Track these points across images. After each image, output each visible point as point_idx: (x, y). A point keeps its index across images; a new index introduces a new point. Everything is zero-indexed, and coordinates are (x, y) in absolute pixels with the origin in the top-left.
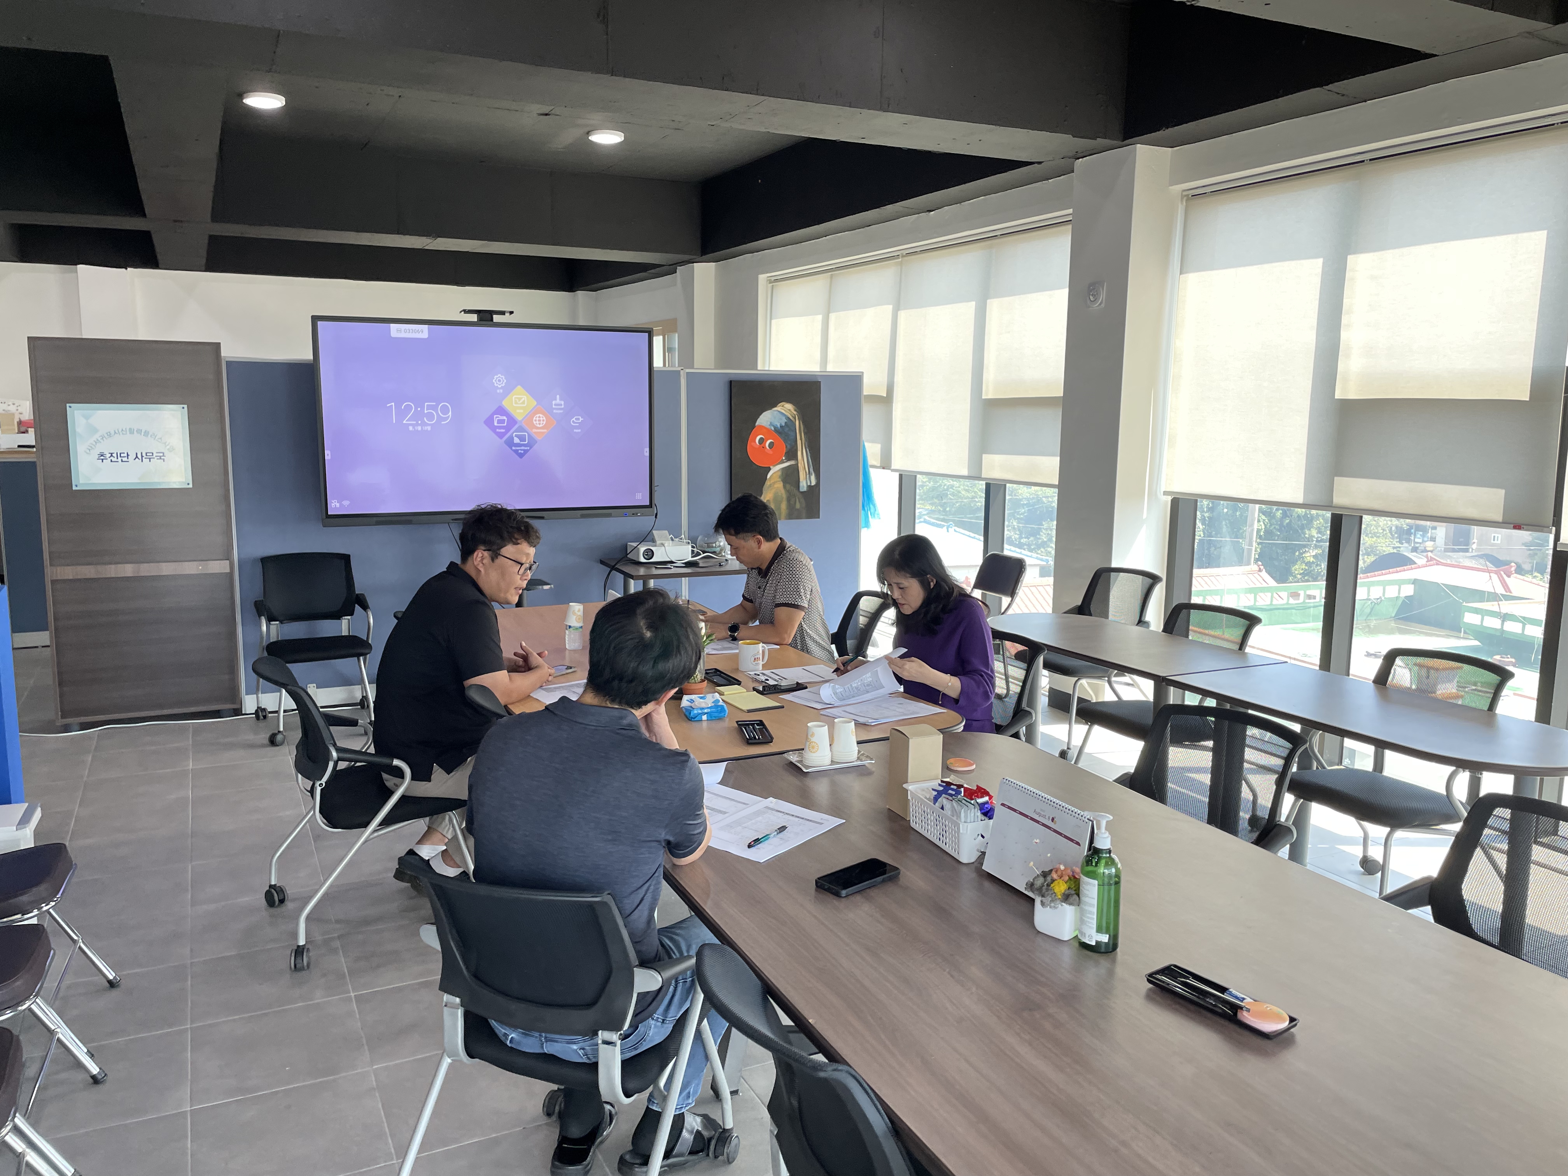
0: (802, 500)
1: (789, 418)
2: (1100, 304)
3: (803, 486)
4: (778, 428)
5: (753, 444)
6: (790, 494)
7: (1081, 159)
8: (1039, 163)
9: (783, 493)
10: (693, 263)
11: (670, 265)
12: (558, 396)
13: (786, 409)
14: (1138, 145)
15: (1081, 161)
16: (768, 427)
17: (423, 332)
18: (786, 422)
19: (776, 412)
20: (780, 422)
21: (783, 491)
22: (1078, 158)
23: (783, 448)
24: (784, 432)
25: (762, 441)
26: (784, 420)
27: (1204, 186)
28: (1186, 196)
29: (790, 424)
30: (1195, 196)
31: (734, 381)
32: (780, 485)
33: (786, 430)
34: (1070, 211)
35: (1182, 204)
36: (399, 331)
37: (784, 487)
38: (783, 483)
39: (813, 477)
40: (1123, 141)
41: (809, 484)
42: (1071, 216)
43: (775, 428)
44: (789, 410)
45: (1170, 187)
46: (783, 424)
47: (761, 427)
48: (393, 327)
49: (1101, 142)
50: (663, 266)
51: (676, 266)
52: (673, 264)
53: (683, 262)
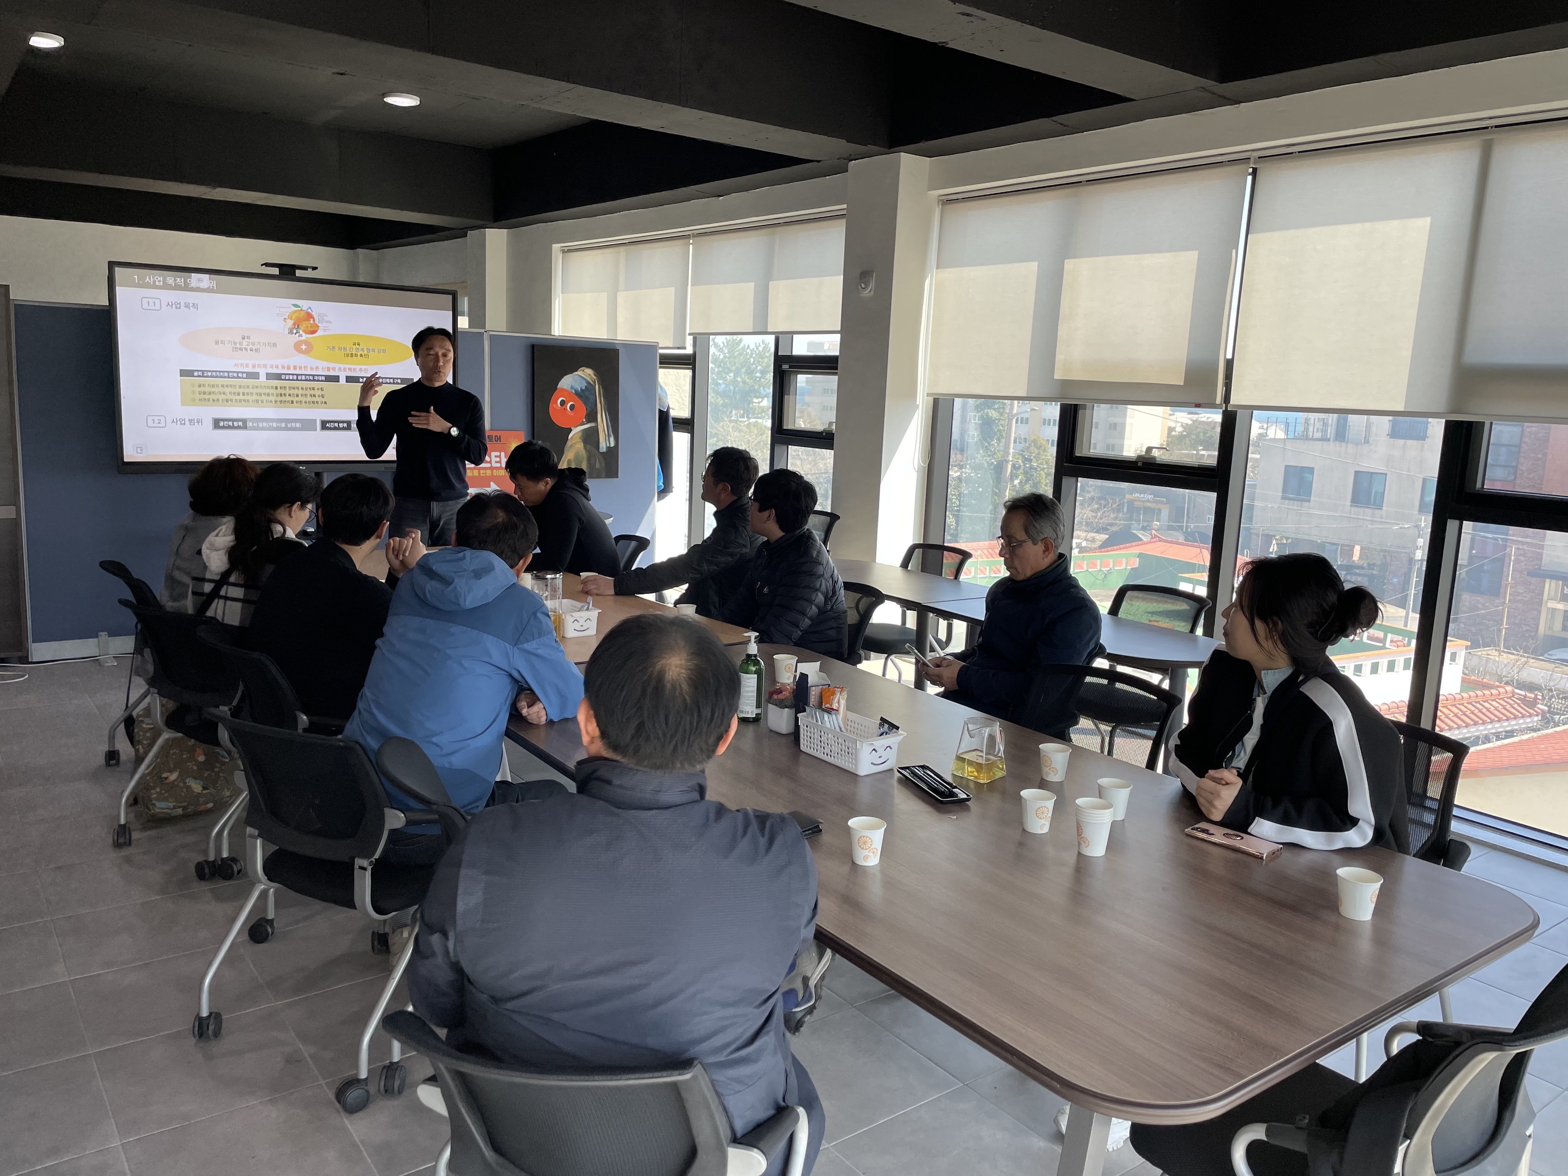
0: (602, 460)
1: (589, 382)
2: (870, 291)
3: (603, 447)
4: (578, 391)
5: (555, 405)
6: (590, 454)
7: (854, 161)
8: (819, 161)
9: (583, 453)
10: (485, 228)
11: (460, 229)
13: (587, 374)
14: (902, 154)
15: (854, 164)
16: (569, 390)
18: (586, 386)
19: (577, 377)
20: (580, 385)
21: (584, 452)
22: (852, 160)
23: (583, 410)
24: (585, 395)
25: (563, 403)
26: (584, 384)
27: (956, 193)
28: (941, 200)
29: (590, 387)
30: (948, 201)
31: (537, 345)
32: (580, 446)
33: (587, 393)
34: (845, 206)
35: (938, 207)
36: (199, 280)
37: (585, 447)
38: (584, 443)
39: (612, 439)
40: (890, 149)
41: (608, 445)
42: (846, 210)
43: (575, 391)
44: (589, 375)
45: (929, 192)
46: (584, 388)
47: (563, 390)
48: (193, 276)
49: (871, 148)
50: (453, 229)
51: (466, 230)
52: (465, 228)
53: (475, 227)
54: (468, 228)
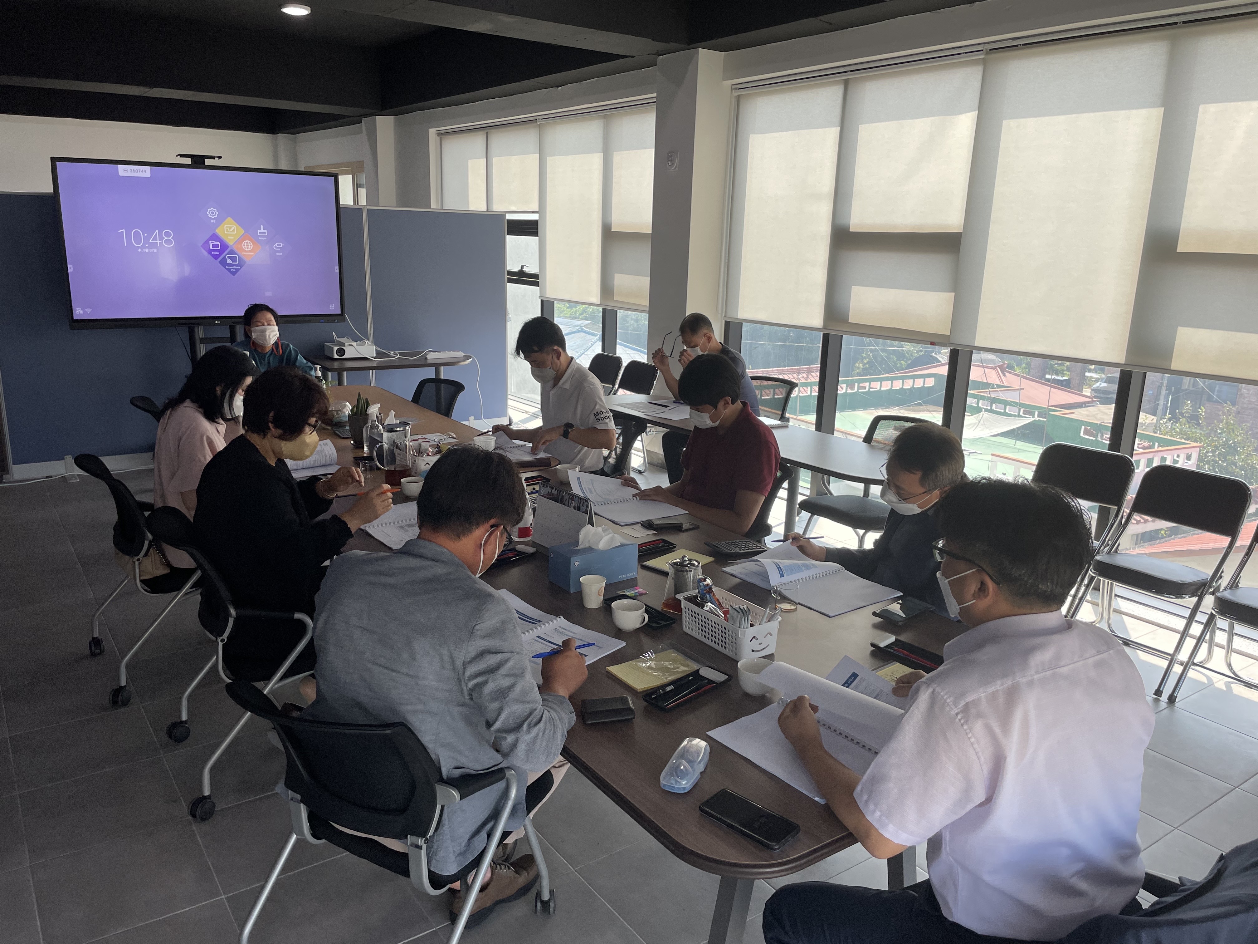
2: (675, 168)
7: (661, 56)
8: (633, 57)
10: (375, 116)
11: (356, 117)
12: (262, 226)
14: (702, 48)
15: (662, 58)
17: (146, 172)
22: (660, 55)
28: (734, 88)
30: (741, 90)
34: (655, 95)
35: (732, 94)
36: (125, 170)
40: (691, 44)
42: (655, 98)
45: (724, 82)
48: (121, 167)
49: (673, 45)
50: (350, 117)
51: (361, 117)
52: (359, 116)
53: (366, 115)
54: (361, 116)
